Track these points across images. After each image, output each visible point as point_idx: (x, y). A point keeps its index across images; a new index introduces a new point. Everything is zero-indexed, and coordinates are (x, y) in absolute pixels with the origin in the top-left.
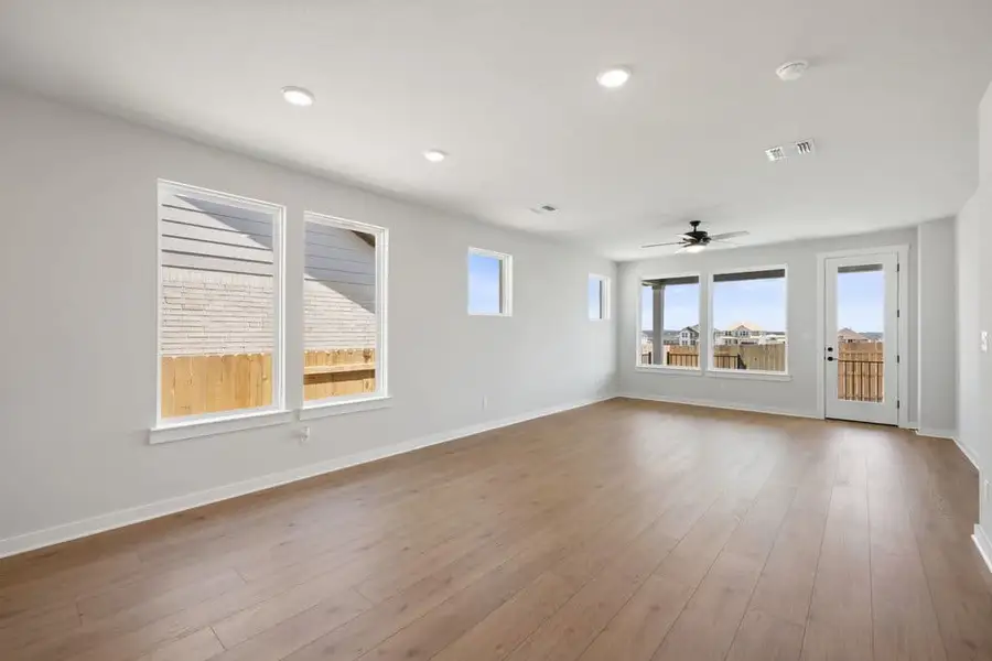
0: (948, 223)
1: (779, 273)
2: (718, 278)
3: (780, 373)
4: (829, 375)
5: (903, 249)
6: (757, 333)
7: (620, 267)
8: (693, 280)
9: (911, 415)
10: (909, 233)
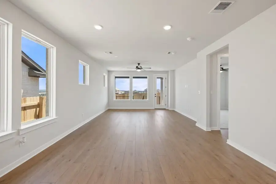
0: (174, 71)
1: (146, 78)
2: (134, 78)
3: (146, 100)
4: (155, 100)
5: (166, 75)
6: (119, 91)
7: (109, 72)
8: (128, 77)
9: (168, 106)
10: (167, 72)
